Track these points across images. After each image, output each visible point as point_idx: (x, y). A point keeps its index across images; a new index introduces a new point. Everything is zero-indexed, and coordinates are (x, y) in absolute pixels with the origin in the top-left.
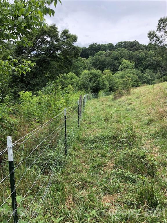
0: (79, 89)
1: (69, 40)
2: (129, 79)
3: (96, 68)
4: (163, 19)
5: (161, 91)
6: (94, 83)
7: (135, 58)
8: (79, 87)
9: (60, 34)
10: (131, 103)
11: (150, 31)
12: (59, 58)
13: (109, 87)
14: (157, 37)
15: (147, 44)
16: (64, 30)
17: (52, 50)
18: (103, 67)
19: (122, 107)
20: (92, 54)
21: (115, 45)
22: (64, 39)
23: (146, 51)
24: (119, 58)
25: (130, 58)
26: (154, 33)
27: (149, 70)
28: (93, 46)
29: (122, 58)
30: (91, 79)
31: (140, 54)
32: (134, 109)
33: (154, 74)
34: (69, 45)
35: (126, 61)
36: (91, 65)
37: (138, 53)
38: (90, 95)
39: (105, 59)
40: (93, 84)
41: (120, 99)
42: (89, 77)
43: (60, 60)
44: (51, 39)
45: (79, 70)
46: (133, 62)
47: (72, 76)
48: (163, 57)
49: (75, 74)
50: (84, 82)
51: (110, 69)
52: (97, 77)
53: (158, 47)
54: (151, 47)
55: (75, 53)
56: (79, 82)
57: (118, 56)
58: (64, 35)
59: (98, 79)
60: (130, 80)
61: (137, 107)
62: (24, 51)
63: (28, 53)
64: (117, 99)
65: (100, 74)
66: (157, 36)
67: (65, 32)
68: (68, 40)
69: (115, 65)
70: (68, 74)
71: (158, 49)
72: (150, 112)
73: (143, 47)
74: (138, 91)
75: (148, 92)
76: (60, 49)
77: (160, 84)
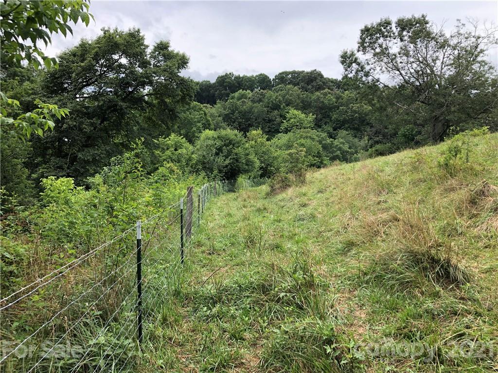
0: (193, 172)
1: (171, 65)
2: (301, 151)
3: (232, 126)
4: (369, 27)
5: (371, 177)
6: (227, 158)
7: (316, 107)
8: (192, 167)
9: (149, 51)
10: (307, 202)
11: (345, 51)
12: (147, 102)
13: (261, 168)
14: (359, 64)
15: (340, 78)
16: (158, 42)
17: (131, 85)
18: (247, 123)
19: (288, 212)
20: (224, 97)
21: (272, 77)
22: (159, 62)
23: (338, 92)
24: (282, 106)
25: (305, 107)
26: (352, 54)
27: (345, 132)
28: (226, 79)
29: (287, 105)
30: (219, 150)
31: (325, 98)
32: (313, 217)
33: (356, 140)
34: (170, 75)
35: (296, 112)
36: (221, 119)
37: (322, 96)
38: (218, 185)
39: (252, 108)
40: (225, 160)
41: (284, 195)
42: (216, 144)
43: (150, 108)
44: (130, 60)
45: (194, 129)
46: (311, 114)
47: (179, 142)
48: (373, 105)
49: (184, 139)
50: (204, 156)
51: (262, 129)
52: (233, 145)
53: (362, 84)
54: (348, 84)
55: (183, 94)
56: (193, 156)
57: (280, 101)
58: (160, 53)
59: (236, 151)
60: (303, 153)
61: (320, 213)
62: (66, 86)
63: (75, 89)
64: (277, 194)
65: (239, 139)
66: (358, 61)
67: (162, 47)
68: (169, 63)
69: (274, 121)
70: (167, 139)
71: (362, 87)
72: (348, 225)
73: (331, 84)
74: (322, 177)
75: (343, 178)
76: (150, 83)
77: (369, 162)
